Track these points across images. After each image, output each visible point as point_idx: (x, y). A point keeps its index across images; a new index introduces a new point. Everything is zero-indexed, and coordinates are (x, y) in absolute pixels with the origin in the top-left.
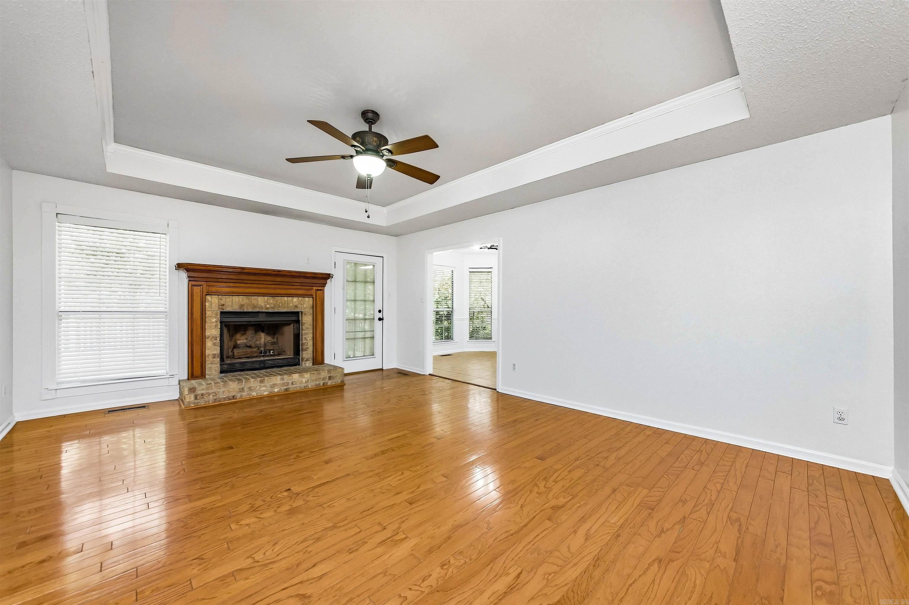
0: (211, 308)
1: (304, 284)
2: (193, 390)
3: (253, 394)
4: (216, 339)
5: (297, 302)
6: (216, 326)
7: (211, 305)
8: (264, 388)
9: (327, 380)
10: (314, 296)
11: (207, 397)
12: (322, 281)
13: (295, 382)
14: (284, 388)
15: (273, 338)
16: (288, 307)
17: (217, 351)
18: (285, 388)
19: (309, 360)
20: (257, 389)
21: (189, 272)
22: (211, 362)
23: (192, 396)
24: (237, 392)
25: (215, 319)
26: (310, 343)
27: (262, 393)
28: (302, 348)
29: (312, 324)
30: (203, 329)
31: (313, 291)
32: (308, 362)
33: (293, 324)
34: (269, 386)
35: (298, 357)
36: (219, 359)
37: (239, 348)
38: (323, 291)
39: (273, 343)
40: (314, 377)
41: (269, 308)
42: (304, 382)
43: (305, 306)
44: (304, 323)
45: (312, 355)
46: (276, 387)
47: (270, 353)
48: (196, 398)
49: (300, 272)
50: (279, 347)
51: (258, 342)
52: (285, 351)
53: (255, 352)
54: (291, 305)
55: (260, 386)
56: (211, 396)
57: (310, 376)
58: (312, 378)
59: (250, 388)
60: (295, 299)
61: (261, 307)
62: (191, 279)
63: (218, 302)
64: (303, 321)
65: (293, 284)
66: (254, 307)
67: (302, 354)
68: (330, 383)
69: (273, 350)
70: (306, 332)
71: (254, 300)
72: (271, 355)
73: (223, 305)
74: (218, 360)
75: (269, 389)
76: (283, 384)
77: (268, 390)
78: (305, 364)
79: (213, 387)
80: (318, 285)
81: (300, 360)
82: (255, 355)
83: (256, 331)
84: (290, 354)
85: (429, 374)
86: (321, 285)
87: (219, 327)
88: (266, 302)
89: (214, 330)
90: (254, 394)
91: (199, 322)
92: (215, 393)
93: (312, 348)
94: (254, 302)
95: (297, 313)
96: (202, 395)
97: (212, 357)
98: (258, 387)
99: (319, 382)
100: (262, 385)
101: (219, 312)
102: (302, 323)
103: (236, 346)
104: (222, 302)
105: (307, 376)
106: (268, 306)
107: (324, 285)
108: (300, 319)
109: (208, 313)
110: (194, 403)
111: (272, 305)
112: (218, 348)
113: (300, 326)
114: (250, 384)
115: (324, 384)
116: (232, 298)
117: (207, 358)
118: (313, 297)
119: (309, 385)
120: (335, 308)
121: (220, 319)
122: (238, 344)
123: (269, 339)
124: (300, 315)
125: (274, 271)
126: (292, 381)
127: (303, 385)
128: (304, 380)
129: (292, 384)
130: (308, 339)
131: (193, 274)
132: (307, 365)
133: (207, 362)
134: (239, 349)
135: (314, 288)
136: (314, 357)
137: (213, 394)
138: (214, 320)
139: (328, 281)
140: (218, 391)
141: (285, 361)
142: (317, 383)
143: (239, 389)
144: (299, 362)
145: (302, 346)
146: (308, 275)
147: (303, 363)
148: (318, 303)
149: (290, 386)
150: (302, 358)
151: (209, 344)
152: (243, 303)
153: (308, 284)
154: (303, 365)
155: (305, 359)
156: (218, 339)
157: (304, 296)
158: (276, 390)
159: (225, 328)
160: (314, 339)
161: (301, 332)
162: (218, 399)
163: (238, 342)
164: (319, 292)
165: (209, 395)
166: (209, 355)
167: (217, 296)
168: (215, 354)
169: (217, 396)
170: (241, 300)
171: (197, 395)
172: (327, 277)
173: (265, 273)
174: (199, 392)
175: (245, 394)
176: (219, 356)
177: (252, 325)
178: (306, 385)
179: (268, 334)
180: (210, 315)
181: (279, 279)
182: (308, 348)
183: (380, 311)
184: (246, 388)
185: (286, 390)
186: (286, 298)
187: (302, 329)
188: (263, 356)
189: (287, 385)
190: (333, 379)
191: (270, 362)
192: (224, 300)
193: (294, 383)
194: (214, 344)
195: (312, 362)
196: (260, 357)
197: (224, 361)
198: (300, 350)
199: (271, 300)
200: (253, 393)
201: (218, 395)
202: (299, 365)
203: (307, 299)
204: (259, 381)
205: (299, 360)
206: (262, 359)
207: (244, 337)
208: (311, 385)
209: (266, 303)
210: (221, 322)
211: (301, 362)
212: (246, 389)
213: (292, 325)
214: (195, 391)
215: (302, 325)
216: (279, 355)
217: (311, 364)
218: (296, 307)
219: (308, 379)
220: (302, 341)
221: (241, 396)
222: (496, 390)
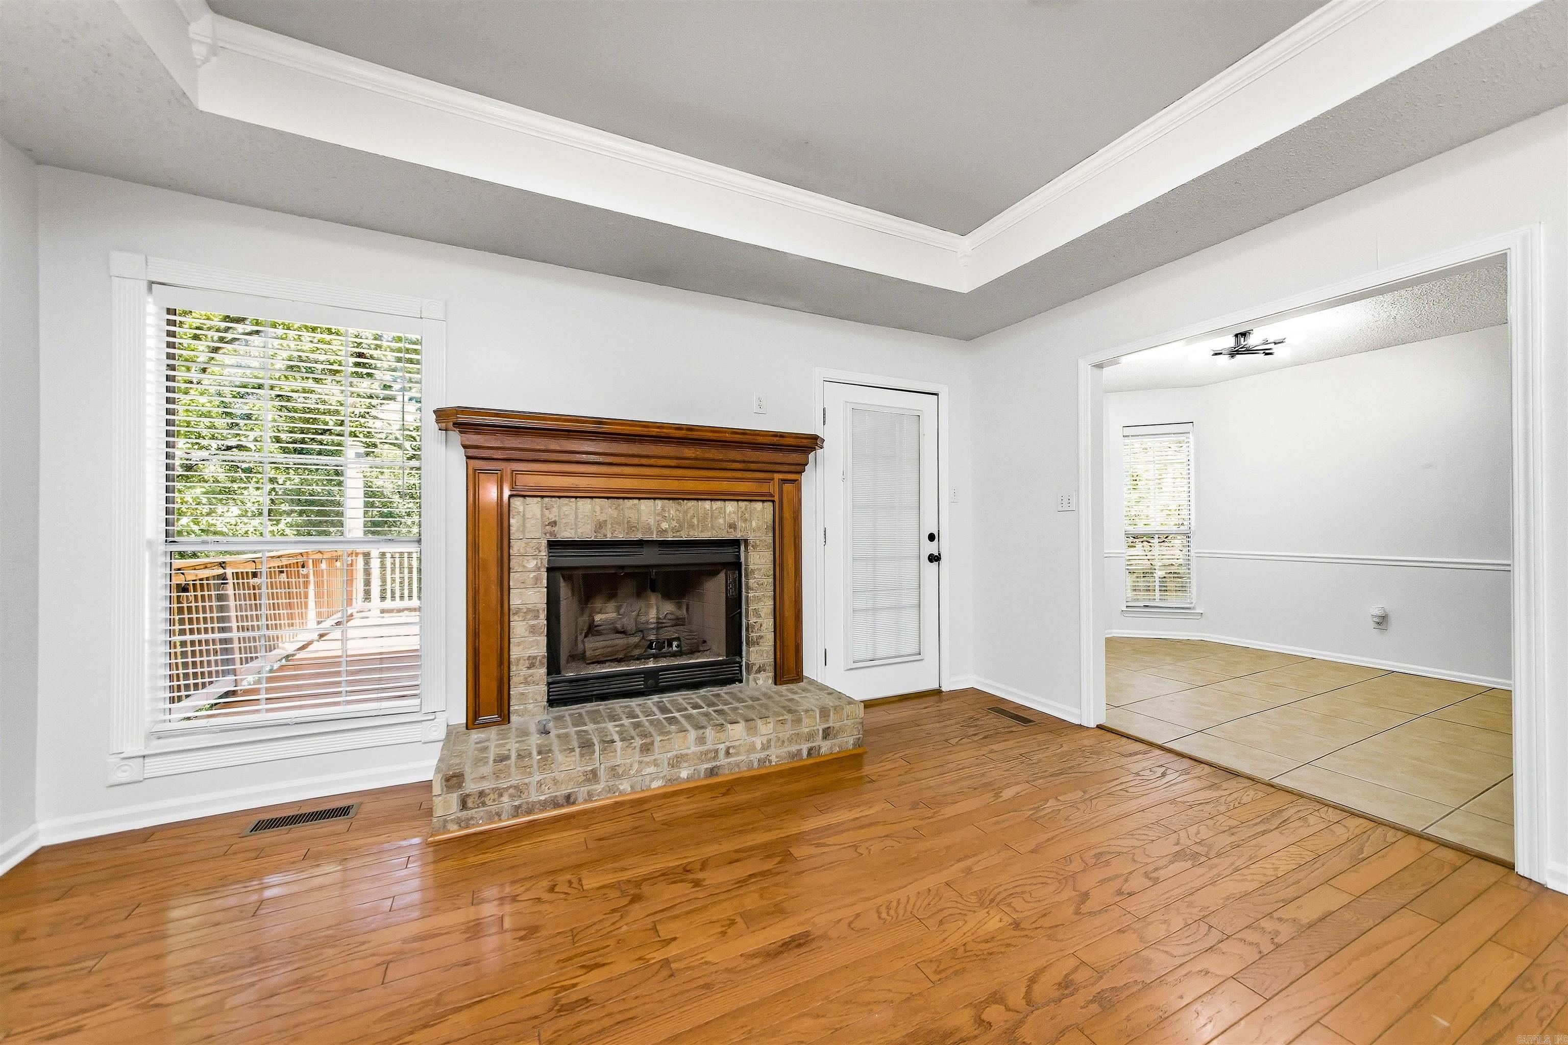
0: (523, 532)
1: (753, 466)
2: (455, 780)
3: (621, 787)
4: (537, 617)
5: (734, 513)
6: (537, 579)
7: (524, 523)
8: (652, 769)
9: (819, 741)
10: (776, 499)
11: (494, 800)
12: (794, 457)
13: (733, 747)
14: (706, 766)
15: (679, 606)
16: (713, 528)
17: (539, 647)
18: (709, 765)
19: (764, 671)
20: (632, 772)
21: (465, 433)
22: (526, 679)
23: (454, 799)
24: (579, 785)
25: (535, 562)
26: (768, 623)
27: (647, 783)
28: (747, 638)
29: (772, 572)
30: (504, 589)
31: (774, 484)
32: (762, 675)
33: (724, 571)
34: (666, 763)
35: (738, 659)
36: (544, 670)
37: (599, 633)
38: (797, 483)
39: (679, 622)
40: (787, 731)
41: (666, 531)
42: (759, 746)
43: (754, 524)
44: (753, 571)
45: (772, 657)
46: (685, 765)
47: (671, 646)
48: (464, 805)
49: (744, 432)
50: (691, 631)
51: (643, 619)
52: (705, 642)
53: (636, 646)
54: (721, 521)
55: (640, 762)
56: (505, 799)
57: (774, 729)
58: (780, 735)
59: (613, 769)
60: (730, 507)
61: (648, 529)
62: (472, 452)
63: (543, 515)
64: (751, 567)
65: (725, 465)
66: (631, 528)
67: (748, 652)
68: (826, 747)
69: (678, 639)
70: (757, 594)
71: (630, 508)
72: (674, 655)
73: (554, 524)
74: (541, 671)
75: (666, 770)
76: (704, 756)
77: (662, 775)
78: (755, 680)
79: (513, 769)
80: (786, 468)
81: (744, 668)
82: (636, 652)
83: (640, 593)
84: (716, 654)
85: (1100, 727)
86: (792, 468)
87: (545, 582)
88: (659, 515)
89: (530, 592)
90: (625, 786)
91: (493, 571)
92: (516, 787)
93: (771, 636)
94: (631, 515)
95: (736, 543)
96: (481, 794)
97: (527, 664)
98: (636, 766)
99: (798, 747)
100: (647, 759)
101: (544, 543)
102: (746, 570)
103: (592, 630)
104: (551, 516)
105: (766, 729)
106: (665, 525)
107: (800, 468)
108: (743, 559)
109: (517, 547)
110: (458, 821)
111: (674, 524)
112: (543, 640)
113: (743, 579)
114: (615, 757)
115: (810, 750)
116: (576, 503)
117: (513, 668)
118: (773, 501)
119: (774, 759)
120: (825, 531)
121: (549, 560)
122: (596, 623)
123: (669, 607)
124: (742, 548)
125: (679, 427)
126: (727, 744)
127: (755, 757)
128: (758, 742)
129: (728, 753)
130: (762, 615)
131: (474, 439)
132: (760, 682)
133: (514, 680)
134: (598, 638)
135: (777, 476)
136: (778, 660)
137: (511, 791)
138: (532, 564)
139: (811, 456)
140: (526, 781)
141: (708, 671)
142: (794, 748)
143: (585, 773)
144: (741, 675)
145: (747, 629)
146: (761, 439)
147: (751, 677)
148: (787, 515)
149: (723, 761)
150: (747, 665)
151: (519, 628)
152: (602, 518)
153: (760, 466)
154: (752, 683)
155: (755, 668)
156: (543, 615)
157: (751, 498)
158: (684, 774)
159: (562, 583)
160: (777, 613)
161: (744, 594)
162: (524, 807)
163: (598, 618)
164: (787, 487)
165: (501, 795)
166: (518, 660)
167: (539, 499)
168: (535, 658)
169: (523, 796)
170: (598, 509)
171: (468, 795)
172: (810, 443)
173: (653, 434)
174: (471, 787)
175: (599, 787)
176: (545, 660)
177: (627, 575)
178: (762, 755)
179: (667, 596)
180: (522, 551)
181: (689, 452)
182: (761, 637)
183: (931, 537)
184: (602, 770)
185: (712, 772)
186: (707, 504)
187: (748, 587)
188: (655, 657)
189: (715, 758)
190: (835, 737)
191: (669, 675)
192: (555, 510)
193: (731, 751)
194: (533, 630)
195: (771, 674)
196: (647, 658)
197: (558, 672)
198: (741, 643)
199: (672, 509)
200: (622, 784)
201: (526, 794)
202: (741, 681)
203: (759, 506)
204: (638, 749)
205: (741, 667)
206: (651, 664)
207: (611, 606)
208: (777, 756)
209: (659, 518)
210: (550, 570)
211: (744, 673)
212: (602, 773)
213: (722, 575)
214: (460, 786)
215: (746, 575)
216: (693, 651)
217: (770, 681)
218: (733, 526)
219: (769, 737)
220: (747, 616)
221: (590, 794)
222: (1511, 867)
